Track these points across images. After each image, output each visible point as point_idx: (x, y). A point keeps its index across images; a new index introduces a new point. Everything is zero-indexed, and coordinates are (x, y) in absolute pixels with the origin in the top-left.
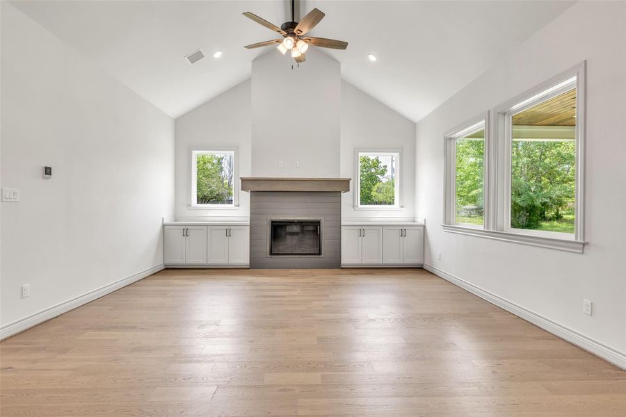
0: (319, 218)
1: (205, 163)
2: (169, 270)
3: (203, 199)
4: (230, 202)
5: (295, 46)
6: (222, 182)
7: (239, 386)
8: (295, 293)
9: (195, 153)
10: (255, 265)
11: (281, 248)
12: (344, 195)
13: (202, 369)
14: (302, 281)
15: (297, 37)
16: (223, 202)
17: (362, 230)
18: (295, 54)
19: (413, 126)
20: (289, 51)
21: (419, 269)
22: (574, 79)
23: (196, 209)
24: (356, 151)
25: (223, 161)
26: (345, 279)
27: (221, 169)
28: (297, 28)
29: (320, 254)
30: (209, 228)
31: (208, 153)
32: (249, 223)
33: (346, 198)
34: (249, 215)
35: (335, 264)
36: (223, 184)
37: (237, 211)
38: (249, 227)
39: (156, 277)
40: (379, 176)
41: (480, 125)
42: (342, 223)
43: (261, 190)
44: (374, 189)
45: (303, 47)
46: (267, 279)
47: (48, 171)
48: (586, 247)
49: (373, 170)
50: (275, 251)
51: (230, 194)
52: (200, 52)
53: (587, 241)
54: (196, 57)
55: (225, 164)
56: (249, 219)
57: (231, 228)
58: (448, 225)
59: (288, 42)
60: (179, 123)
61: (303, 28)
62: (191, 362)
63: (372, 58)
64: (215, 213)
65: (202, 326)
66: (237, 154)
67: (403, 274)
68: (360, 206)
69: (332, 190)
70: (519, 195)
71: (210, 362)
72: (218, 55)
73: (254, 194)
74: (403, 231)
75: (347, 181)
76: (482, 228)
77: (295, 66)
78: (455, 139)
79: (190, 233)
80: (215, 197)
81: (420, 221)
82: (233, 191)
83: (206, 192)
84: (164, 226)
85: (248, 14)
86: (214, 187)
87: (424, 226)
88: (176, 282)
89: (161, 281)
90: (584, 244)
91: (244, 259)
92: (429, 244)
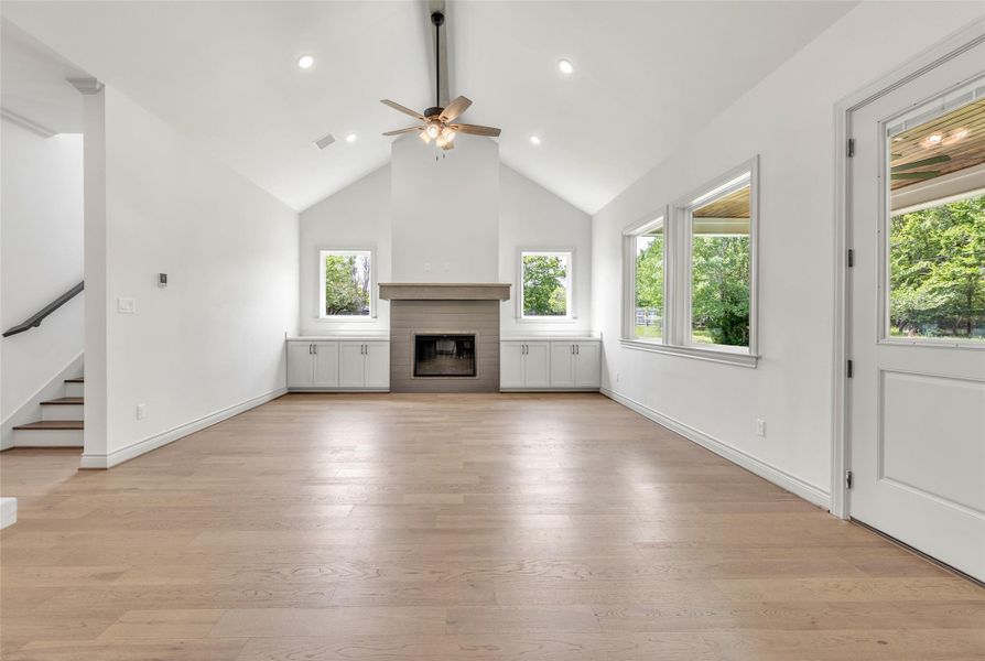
0: (472, 332)
1: (333, 263)
2: (293, 394)
3: (333, 309)
4: (366, 312)
5: (440, 134)
6: (355, 287)
7: (376, 505)
8: (443, 419)
9: (324, 254)
10: (396, 388)
11: (427, 367)
12: (503, 304)
13: (337, 491)
14: (451, 406)
15: (442, 125)
16: (357, 313)
17: (525, 347)
18: (440, 143)
19: (589, 220)
20: (433, 141)
21: (595, 393)
22: (748, 174)
23: (324, 321)
24: (519, 250)
25: (356, 260)
26: (504, 404)
27: (354, 271)
28: (442, 115)
29: (474, 375)
30: (342, 343)
31: (337, 254)
32: (388, 338)
33: (505, 307)
34: (388, 328)
35: (493, 388)
36: (357, 290)
37: (375, 324)
38: (388, 344)
39: (278, 402)
40: (559, 279)
41: (658, 222)
42: (501, 338)
43: (404, 298)
44: (553, 295)
45: (449, 135)
46: (410, 405)
47: (163, 279)
48: (759, 361)
49: (551, 271)
50: (420, 372)
51: (365, 303)
52: (330, 136)
53: (760, 354)
54: (326, 142)
55: (359, 265)
56: (389, 333)
57: (367, 343)
58: (626, 339)
59: (432, 131)
60: (305, 217)
61: (450, 115)
62: (325, 484)
63: (535, 140)
64: (348, 326)
65: (335, 451)
66: (374, 254)
67: (576, 399)
68: (523, 317)
69: (488, 298)
70: (736, 303)
71: (345, 484)
72: (351, 138)
73: (395, 302)
74: (575, 347)
75: (507, 287)
76: (660, 342)
77: (441, 157)
78: (634, 236)
79: (320, 350)
80: (346, 307)
81: (596, 336)
82: (370, 299)
83: (335, 301)
84: (287, 341)
85: (386, 102)
86: (344, 293)
87: (601, 342)
88: (304, 407)
89: (284, 406)
90: (757, 358)
91: (383, 382)
92: (605, 361)
